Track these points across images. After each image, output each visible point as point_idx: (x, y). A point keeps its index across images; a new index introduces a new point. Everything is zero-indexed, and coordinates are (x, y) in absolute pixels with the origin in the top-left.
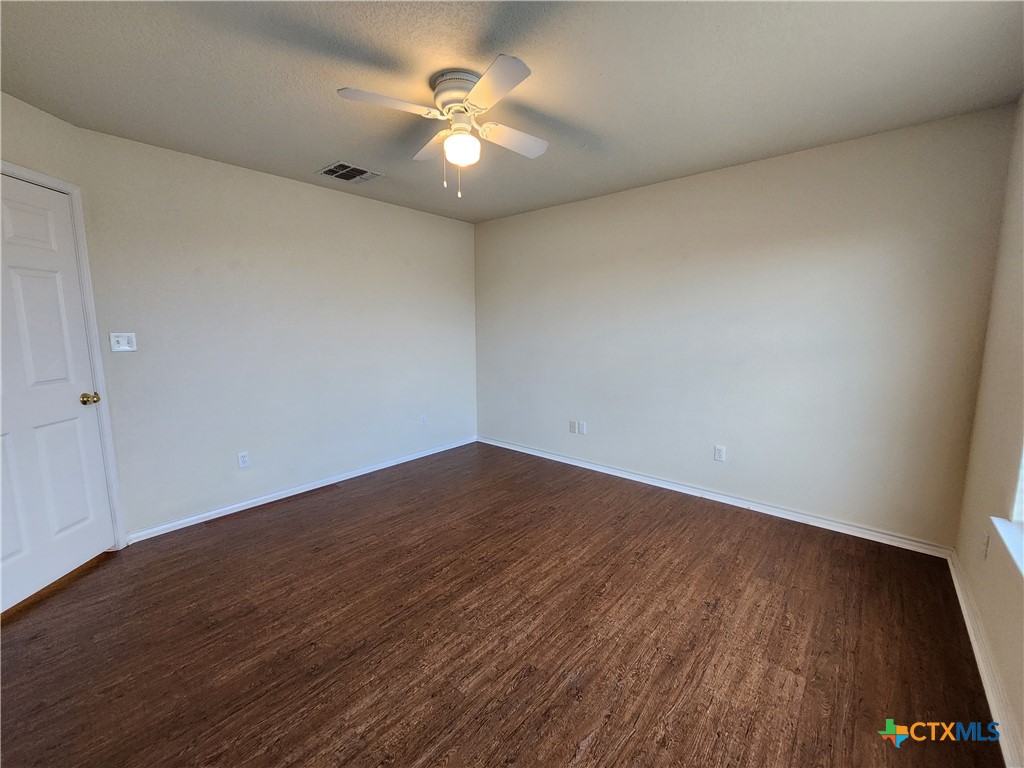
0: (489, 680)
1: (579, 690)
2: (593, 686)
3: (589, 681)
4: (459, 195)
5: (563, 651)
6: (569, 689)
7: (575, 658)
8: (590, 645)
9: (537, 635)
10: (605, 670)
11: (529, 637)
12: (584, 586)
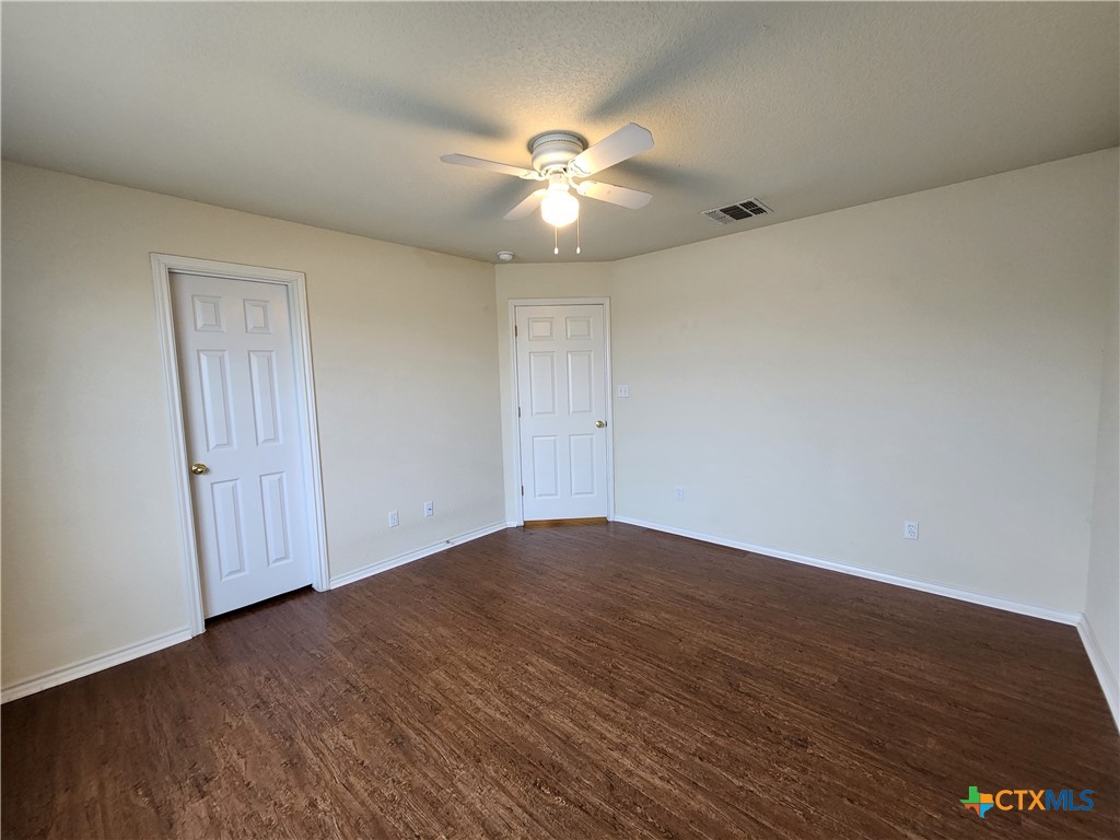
0: (437, 685)
1: (400, 745)
2: (400, 756)
3: (405, 753)
4: (578, 251)
5: (452, 736)
6: (405, 737)
7: (438, 746)
8: (451, 761)
9: (479, 716)
10: (412, 769)
11: (478, 710)
12: (559, 769)
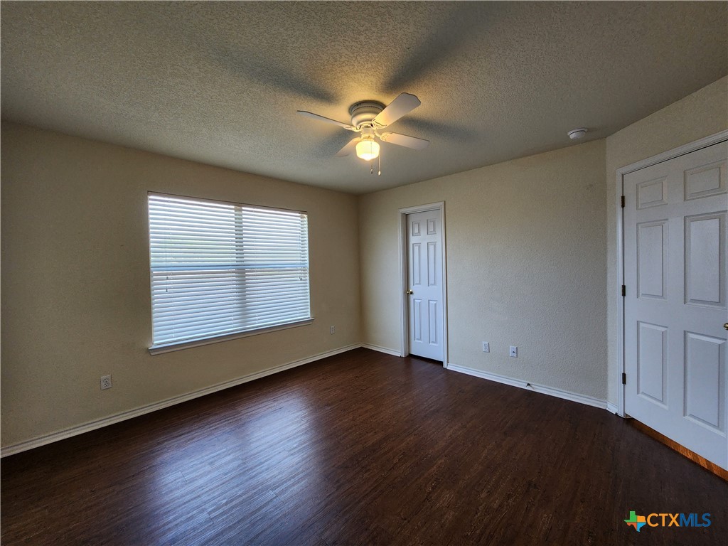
4: (379, 173)
